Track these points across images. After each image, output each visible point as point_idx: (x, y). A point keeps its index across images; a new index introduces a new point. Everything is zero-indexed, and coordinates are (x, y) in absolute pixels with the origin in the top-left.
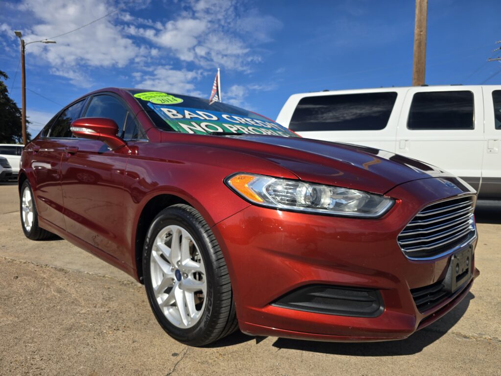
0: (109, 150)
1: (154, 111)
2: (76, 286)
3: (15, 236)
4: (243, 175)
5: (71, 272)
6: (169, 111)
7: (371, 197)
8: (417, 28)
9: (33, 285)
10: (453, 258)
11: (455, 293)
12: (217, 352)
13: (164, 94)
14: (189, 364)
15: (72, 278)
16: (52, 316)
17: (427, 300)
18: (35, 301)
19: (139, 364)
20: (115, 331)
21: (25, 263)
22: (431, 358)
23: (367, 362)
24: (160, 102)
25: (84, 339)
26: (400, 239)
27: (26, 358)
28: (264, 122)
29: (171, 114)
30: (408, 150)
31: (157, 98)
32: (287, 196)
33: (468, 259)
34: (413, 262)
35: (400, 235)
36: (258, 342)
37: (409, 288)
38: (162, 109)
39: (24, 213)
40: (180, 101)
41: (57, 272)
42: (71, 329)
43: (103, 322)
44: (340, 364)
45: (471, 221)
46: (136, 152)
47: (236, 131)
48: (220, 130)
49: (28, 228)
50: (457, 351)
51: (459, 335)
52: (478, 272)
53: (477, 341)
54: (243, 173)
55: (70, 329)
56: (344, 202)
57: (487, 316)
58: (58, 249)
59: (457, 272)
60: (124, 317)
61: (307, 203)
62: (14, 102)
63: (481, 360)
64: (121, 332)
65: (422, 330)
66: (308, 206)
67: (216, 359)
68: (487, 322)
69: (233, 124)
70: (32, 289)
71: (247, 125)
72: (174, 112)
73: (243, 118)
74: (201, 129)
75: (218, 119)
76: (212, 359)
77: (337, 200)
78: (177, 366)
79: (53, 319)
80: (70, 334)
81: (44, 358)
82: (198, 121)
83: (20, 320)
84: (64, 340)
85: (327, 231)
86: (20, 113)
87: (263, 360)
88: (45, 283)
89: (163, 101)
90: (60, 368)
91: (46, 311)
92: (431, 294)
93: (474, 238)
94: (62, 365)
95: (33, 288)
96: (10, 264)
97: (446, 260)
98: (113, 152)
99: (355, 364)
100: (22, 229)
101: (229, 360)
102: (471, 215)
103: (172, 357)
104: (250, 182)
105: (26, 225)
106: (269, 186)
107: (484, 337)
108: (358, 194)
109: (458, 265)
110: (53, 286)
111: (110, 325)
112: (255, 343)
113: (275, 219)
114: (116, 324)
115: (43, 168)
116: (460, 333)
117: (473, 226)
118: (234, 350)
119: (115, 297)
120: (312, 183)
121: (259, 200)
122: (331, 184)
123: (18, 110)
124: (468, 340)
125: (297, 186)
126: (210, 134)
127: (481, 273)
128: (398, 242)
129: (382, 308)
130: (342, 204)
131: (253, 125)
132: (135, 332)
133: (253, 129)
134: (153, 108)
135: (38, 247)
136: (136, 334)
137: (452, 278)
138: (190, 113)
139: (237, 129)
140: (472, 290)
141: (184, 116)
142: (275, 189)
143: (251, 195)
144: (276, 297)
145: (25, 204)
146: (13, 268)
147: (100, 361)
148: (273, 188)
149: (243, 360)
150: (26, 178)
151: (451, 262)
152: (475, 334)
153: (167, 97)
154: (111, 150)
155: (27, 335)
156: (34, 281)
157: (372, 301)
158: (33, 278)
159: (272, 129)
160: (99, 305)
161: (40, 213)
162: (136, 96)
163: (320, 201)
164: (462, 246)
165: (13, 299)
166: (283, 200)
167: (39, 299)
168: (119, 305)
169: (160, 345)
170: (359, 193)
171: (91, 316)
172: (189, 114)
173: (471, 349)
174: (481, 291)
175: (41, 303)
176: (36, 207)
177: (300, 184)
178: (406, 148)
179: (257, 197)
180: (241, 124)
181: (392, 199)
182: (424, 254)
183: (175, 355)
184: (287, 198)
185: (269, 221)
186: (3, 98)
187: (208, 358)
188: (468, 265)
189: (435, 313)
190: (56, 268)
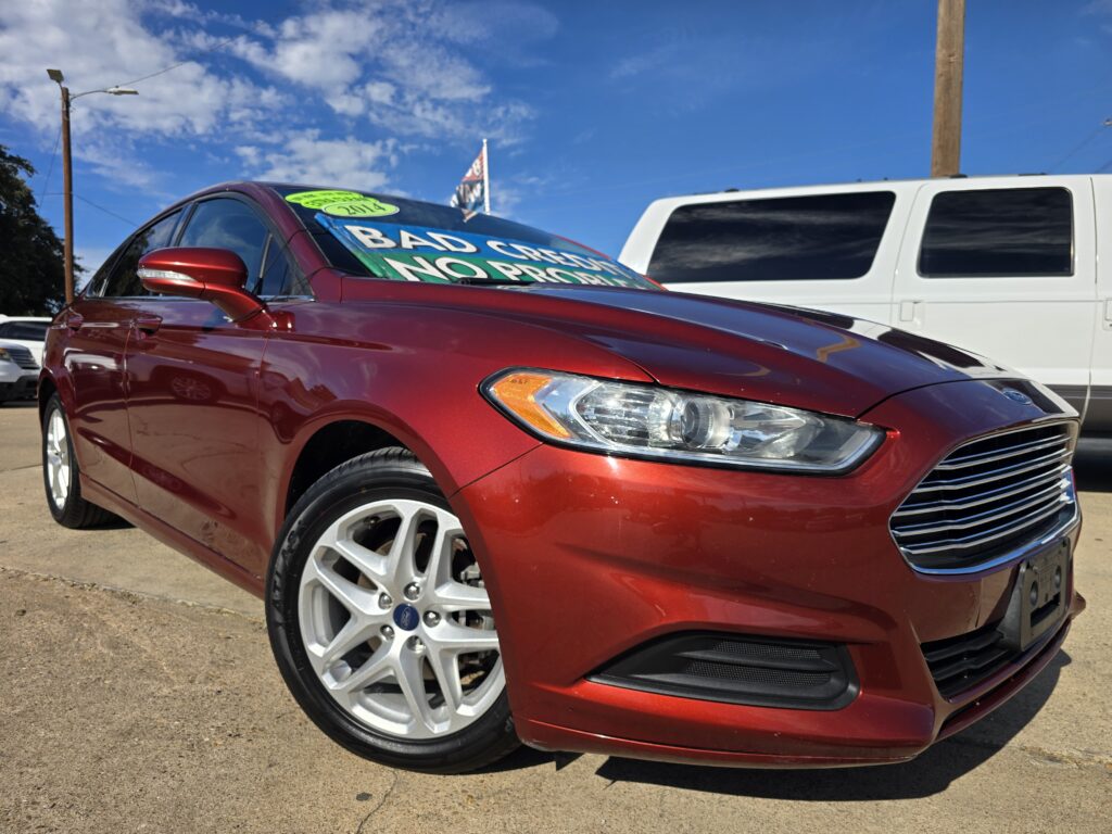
0: (226, 320)
1: (329, 233)
2: (155, 633)
3: (32, 519)
4: (522, 374)
5: (146, 600)
6: (364, 232)
7: (826, 424)
8: (943, 47)
9: (56, 629)
10: (1023, 569)
11: (1027, 652)
12: (463, 791)
13: (357, 196)
14: (394, 819)
15: (147, 614)
16: (91, 703)
17: (962, 670)
18: (56, 667)
19: (278, 818)
20: (231, 740)
21: (46, 580)
22: (969, 810)
23: (817, 818)
24: (344, 213)
25: (157, 757)
26: (897, 523)
27: (18, 803)
28: (586, 257)
29: (368, 238)
30: (919, 323)
31: (338, 203)
32: (630, 424)
33: (1059, 570)
34: (928, 578)
35: (895, 514)
36: (559, 767)
37: (919, 641)
38: (348, 227)
39: (51, 467)
40: (391, 209)
41: (116, 600)
42: (130, 734)
43: (205, 718)
44: (751, 823)
45: (1065, 483)
46: (290, 326)
47: (517, 276)
48: (481, 274)
49: (60, 502)
50: (1032, 791)
51: (1037, 753)
52: (1081, 602)
53: (1080, 768)
54: (524, 369)
55: (126, 734)
56: (763, 437)
57: (1104, 710)
58: (124, 547)
59: (1034, 602)
60: (255, 707)
61: (675, 438)
62: (49, 225)
63: (1090, 815)
64: (244, 741)
65: (948, 740)
66: (677, 447)
67: (460, 809)
68: (1104, 723)
69: (512, 261)
70: (53, 640)
71: (543, 265)
72: (377, 234)
73: (535, 249)
74: (436, 271)
75: (478, 251)
76: (450, 808)
77: (746, 433)
78: (365, 826)
79: (93, 710)
80: (127, 745)
81: (59, 803)
82: (431, 255)
83: (17, 711)
84: (109, 760)
85: (724, 506)
86: (62, 249)
87: (569, 811)
88: (85, 625)
89: (352, 211)
90: (92, 828)
91: (79, 690)
92: (971, 654)
93: (1072, 524)
94: (99, 819)
95: (55, 638)
96: (13, 581)
97: (1008, 573)
98: (236, 326)
99: (788, 823)
100: (47, 504)
101: (488, 811)
102: (1066, 468)
103: (356, 802)
104: (539, 391)
105: (54, 496)
106: (586, 399)
107: (1096, 758)
108: (797, 418)
109: (1035, 586)
110: (102, 633)
111: (220, 724)
112: (555, 769)
113: (600, 479)
114: (236, 723)
115: (101, 367)
116: (1040, 749)
117: (1069, 494)
118: (504, 787)
119: (239, 659)
120: (685, 392)
121: (560, 433)
122: (731, 394)
123: (56, 243)
124: (1057, 765)
125: (649, 399)
126: (456, 282)
127: (1088, 606)
128: (891, 531)
129: (852, 688)
130: (759, 441)
131: (558, 265)
132: (276, 743)
133: (558, 273)
134: (326, 225)
135: (80, 544)
136: (278, 747)
137: (1020, 617)
138: (413, 236)
139: (520, 273)
140: (1067, 645)
141: (399, 244)
142: (599, 406)
143: (542, 420)
144: (599, 662)
145: (53, 448)
146: (18, 591)
147: (186, 810)
148: (594, 405)
149: (523, 810)
150: (55, 389)
151: (1019, 579)
152: (1075, 753)
153: (362, 202)
154: (231, 320)
155: (27, 748)
156: (61, 622)
157: (829, 672)
158: (58, 613)
159: (603, 273)
160: (200, 677)
161: (84, 467)
162: (290, 198)
163: (705, 433)
164: (1044, 542)
165: (8, 662)
166: (617, 432)
167: (67, 663)
168: (246, 677)
169: (331, 774)
170: (798, 414)
171: (180, 703)
172: (411, 239)
173: (1066, 789)
174: (1089, 649)
175: (70, 672)
176: (76, 452)
177: (657, 394)
178: (915, 319)
179: (557, 425)
180: (530, 261)
181: (876, 428)
182: (954, 559)
183: (364, 797)
184: (630, 428)
185: (585, 481)
186: (24, 217)
187: (440, 806)
188: (1058, 586)
189: (981, 699)
190: (113, 592)
